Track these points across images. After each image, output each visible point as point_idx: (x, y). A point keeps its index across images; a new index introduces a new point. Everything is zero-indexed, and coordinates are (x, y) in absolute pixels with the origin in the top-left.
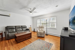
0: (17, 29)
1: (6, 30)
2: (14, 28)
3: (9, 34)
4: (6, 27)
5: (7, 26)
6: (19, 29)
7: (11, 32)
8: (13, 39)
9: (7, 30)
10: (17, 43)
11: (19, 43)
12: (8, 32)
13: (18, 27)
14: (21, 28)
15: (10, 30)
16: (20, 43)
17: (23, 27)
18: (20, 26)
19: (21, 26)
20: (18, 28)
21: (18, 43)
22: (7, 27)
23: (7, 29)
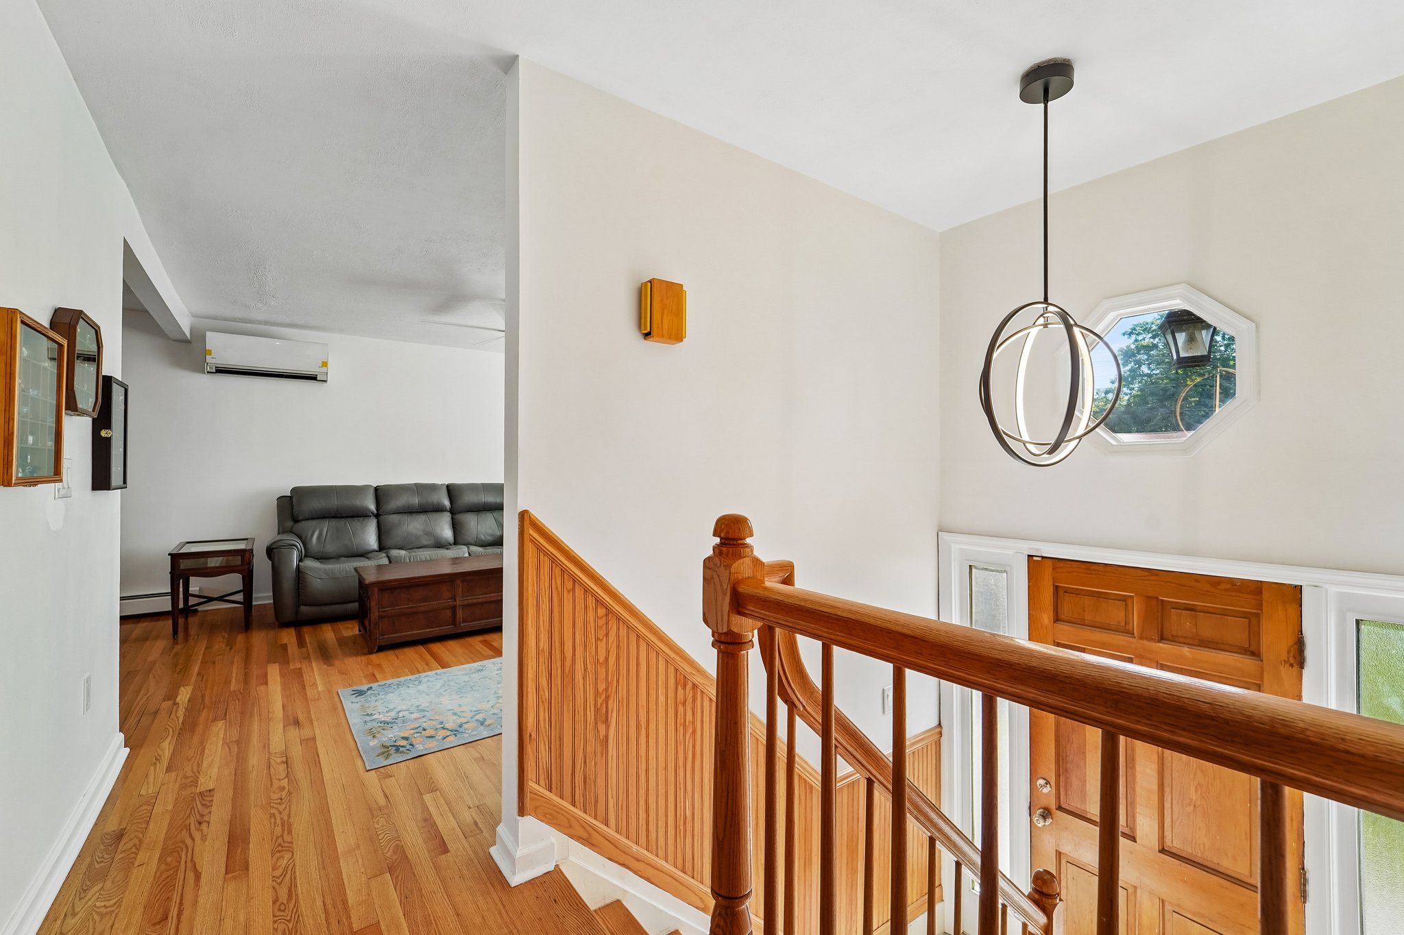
0: (394, 518)
1: (282, 530)
2: (361, 514)
3: (310, 563)
4: (281, 499)
5: (295, 490)
6: (414, 526)
7: (331, 548)
8: (349, 624)
9: (291, 531)
10: (371, 653)
11: (390, 654)
12: (299, 545)
13: (415, 501)
14: (439, 509)
15: (326, 526)
16: (399, 652)
17: (470, 498)
18: (432, 488)
19: (451, 490)
20: (410, 511)
21: (381, 649)
22: (299, 494)
23: (296, 521)
